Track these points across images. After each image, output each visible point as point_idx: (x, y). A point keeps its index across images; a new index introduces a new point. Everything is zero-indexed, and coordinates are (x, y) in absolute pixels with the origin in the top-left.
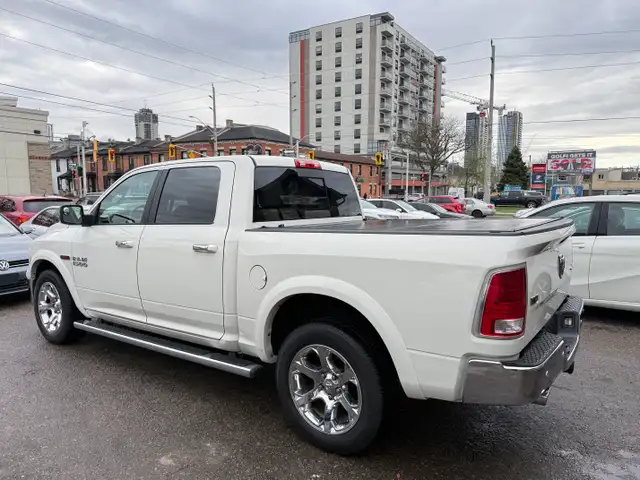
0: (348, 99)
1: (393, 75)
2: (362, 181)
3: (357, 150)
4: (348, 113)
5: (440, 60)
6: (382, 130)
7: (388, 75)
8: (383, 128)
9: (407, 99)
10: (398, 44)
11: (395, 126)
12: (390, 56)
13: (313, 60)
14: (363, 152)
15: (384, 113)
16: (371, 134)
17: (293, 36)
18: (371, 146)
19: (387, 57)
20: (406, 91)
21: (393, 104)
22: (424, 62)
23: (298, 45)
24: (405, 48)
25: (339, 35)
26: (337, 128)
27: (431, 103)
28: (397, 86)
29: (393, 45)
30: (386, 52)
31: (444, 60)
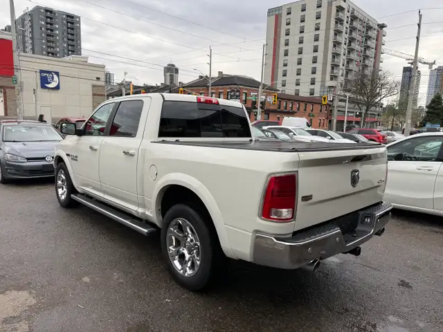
0: (307, 56)
1: (343, 39)
2: (313, 116)
3: (312, 94)
4: (307, 66)
5: (382, 26)
6: (332, 79)
7: (339, 38)
8: (333, 78)
9: (354, 56)
10: (349, 15)
11: (342, 75)
12: (342, 24)
13: (284, 28)
14: (317, 94)
15: (334, 66)
16: (323, 81)
17: (270, 11)
18: (322, 90)
19: (339, 25)
20: (353, 50)
21: (342, 60)
22: (369, 28)
23: (274, 17)
24: (354, 18)
25: (303, 10)
26: (298, 77)
27: (373, 59)
28: (346, 47)
29: (345, 16)
30: (339, 21)
31: (385, 27)
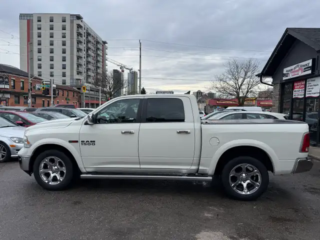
0: (58, 55)
1: (83, 46)
2: (69, 100)
3: (64, 83)
4: (58, 63)
5: (105, 43)
6: (78, 74)
7: (80, 46)
8: (79, 73)
9: (90, 59)
10: (85, 31)
11: (85, 72)
12: (82, 37)
13: (35, 32)
14: (68, 84)
15: (79, 65)
16: (72, 76)
17: (22, 16)
18: (72, 81)
19: (79, 37)
20: (89, 55)
21: (83, 61)
22: (98, 42)
23: (26, 21)
24: (88, 34)
25: (52, 21)
27: (101, 63)
28: (85, 53)
29: (82, 31)
30: (79, 34)
31: (107, 43)
